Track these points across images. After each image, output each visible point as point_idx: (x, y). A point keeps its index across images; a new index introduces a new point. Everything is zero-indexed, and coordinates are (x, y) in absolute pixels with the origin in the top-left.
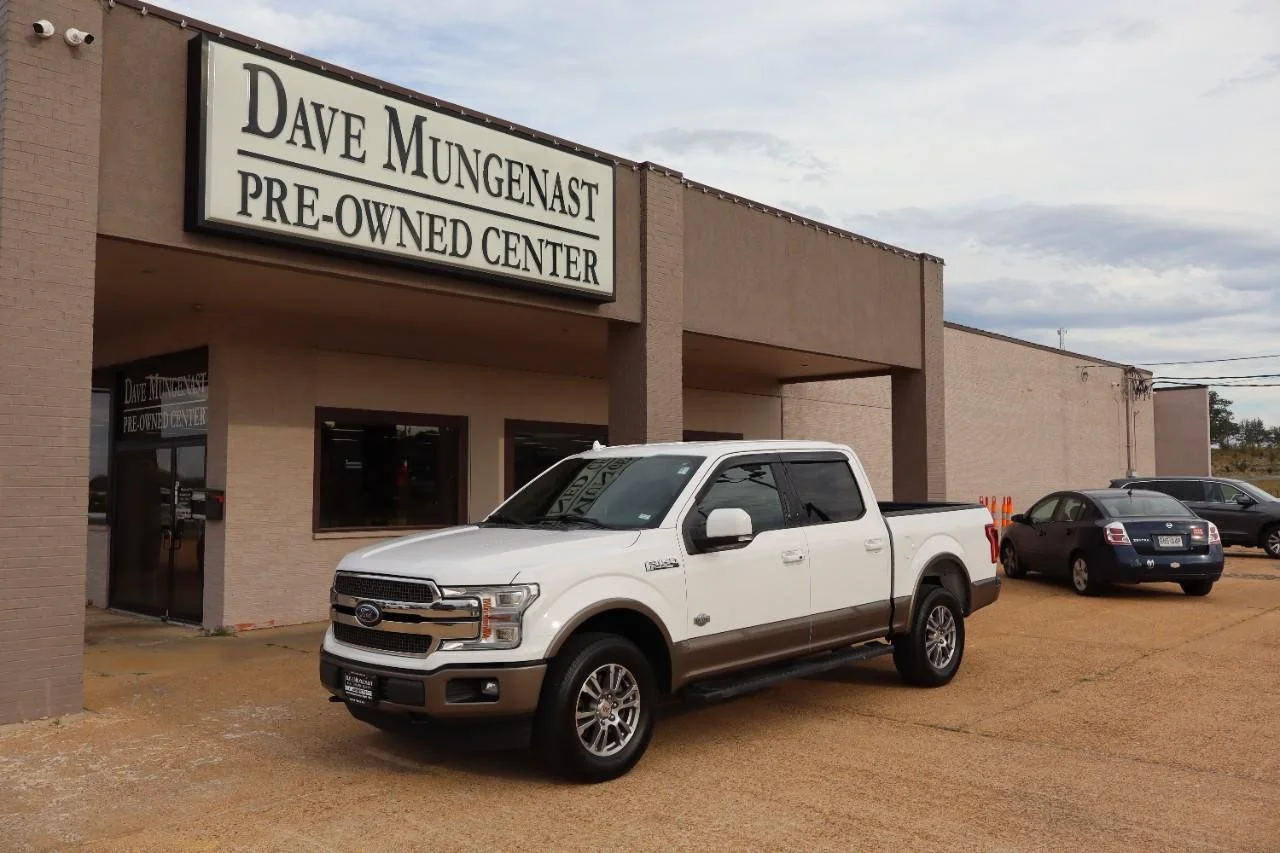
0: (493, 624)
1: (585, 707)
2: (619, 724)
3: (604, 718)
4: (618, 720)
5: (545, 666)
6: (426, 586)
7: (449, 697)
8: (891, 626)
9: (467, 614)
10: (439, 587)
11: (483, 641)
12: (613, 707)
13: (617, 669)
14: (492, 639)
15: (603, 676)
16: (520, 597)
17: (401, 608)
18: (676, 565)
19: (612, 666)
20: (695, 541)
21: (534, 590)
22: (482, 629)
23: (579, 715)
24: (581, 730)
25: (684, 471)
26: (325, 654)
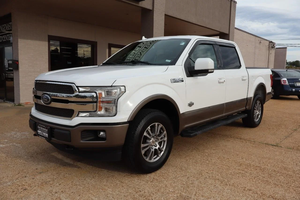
0: (103, 105)
1: (145, 142)
2: (159, 148)
3: (152, 146)
4: (158, 146)
5: (128, 124)
6: (71, 86)
7: (82, 138)
8: (246, 107)
9: (91, 100)
10: (77, 87)
11: (99, 113)
12: (156, 141)
13: (158, 125)
14: (102, 112)
15: (153, 128)
16: (116, 92)
17: (64, 97)
18: (183, 81)
19: (156, 124)
20: (189, 71)
21: (123, 88)
22: (98, 107)
23: (142, 146)
24: (143, 152)
25: (183, 44)
26: (31, 116)
